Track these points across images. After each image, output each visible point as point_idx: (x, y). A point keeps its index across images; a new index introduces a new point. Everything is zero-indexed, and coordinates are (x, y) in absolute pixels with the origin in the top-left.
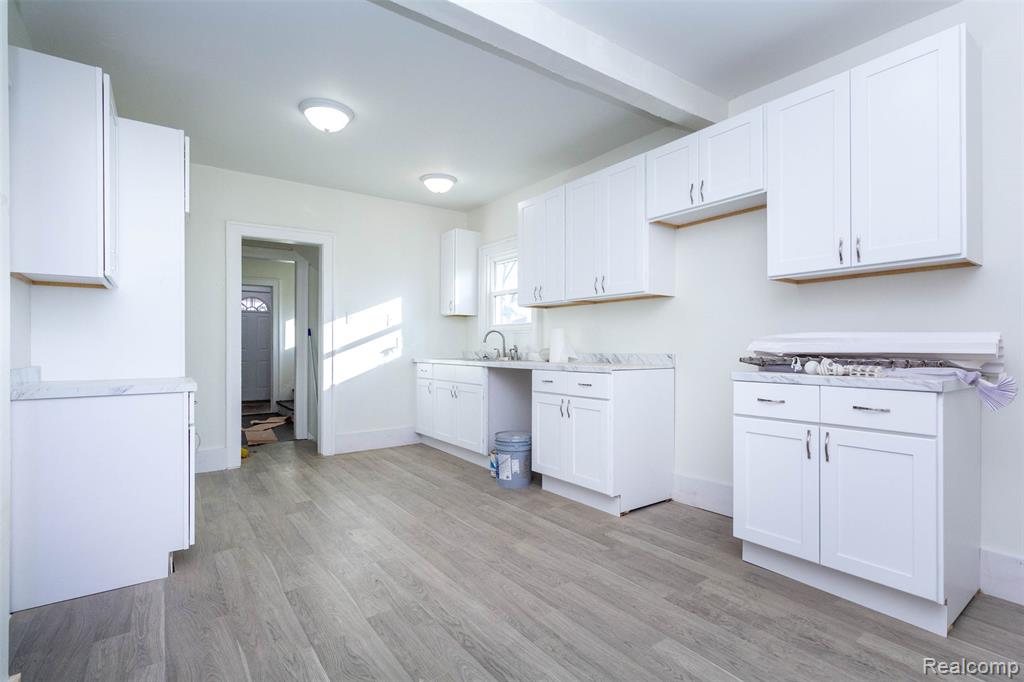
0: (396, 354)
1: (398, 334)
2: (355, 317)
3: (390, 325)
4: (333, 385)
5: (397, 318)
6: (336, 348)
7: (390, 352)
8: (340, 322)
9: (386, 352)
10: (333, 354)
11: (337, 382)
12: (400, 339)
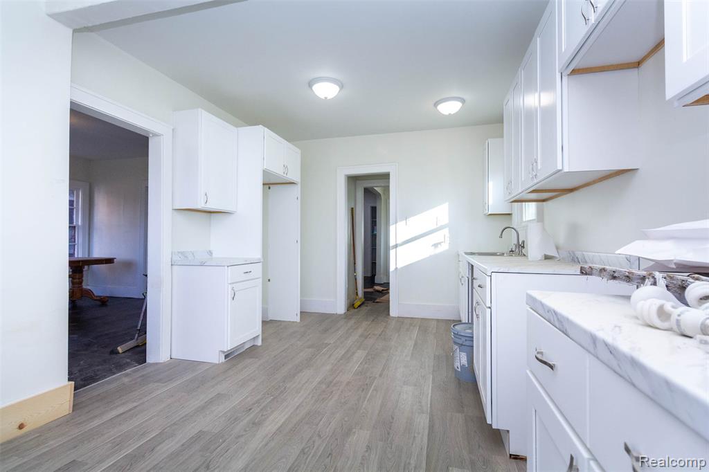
0: (445, 247)
1: (446, 231)
2: (411, 220)
3: (439, 225)
4: (396, 268)
5: (445, 220)
6: (399, 242)
7: (439, 246)
8: (401, 224)
9: (436, 245)
10: (396, 246)
11: (399, 266)
12: (447, 235)
